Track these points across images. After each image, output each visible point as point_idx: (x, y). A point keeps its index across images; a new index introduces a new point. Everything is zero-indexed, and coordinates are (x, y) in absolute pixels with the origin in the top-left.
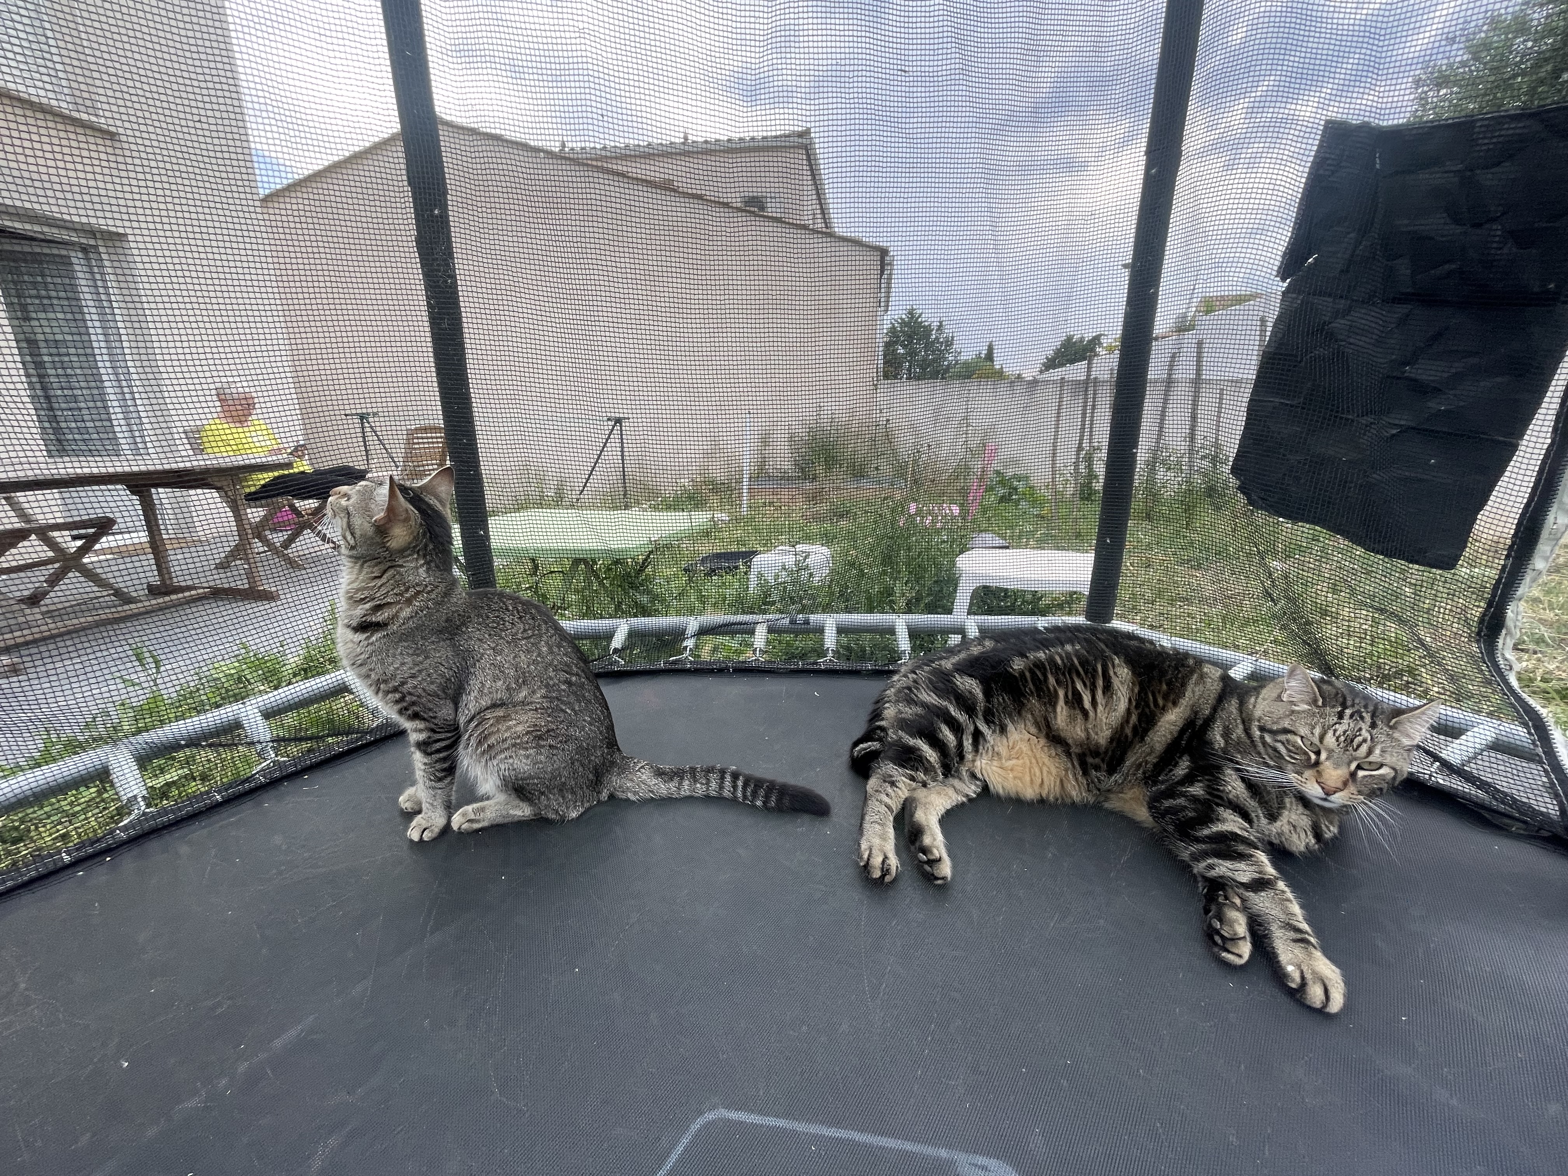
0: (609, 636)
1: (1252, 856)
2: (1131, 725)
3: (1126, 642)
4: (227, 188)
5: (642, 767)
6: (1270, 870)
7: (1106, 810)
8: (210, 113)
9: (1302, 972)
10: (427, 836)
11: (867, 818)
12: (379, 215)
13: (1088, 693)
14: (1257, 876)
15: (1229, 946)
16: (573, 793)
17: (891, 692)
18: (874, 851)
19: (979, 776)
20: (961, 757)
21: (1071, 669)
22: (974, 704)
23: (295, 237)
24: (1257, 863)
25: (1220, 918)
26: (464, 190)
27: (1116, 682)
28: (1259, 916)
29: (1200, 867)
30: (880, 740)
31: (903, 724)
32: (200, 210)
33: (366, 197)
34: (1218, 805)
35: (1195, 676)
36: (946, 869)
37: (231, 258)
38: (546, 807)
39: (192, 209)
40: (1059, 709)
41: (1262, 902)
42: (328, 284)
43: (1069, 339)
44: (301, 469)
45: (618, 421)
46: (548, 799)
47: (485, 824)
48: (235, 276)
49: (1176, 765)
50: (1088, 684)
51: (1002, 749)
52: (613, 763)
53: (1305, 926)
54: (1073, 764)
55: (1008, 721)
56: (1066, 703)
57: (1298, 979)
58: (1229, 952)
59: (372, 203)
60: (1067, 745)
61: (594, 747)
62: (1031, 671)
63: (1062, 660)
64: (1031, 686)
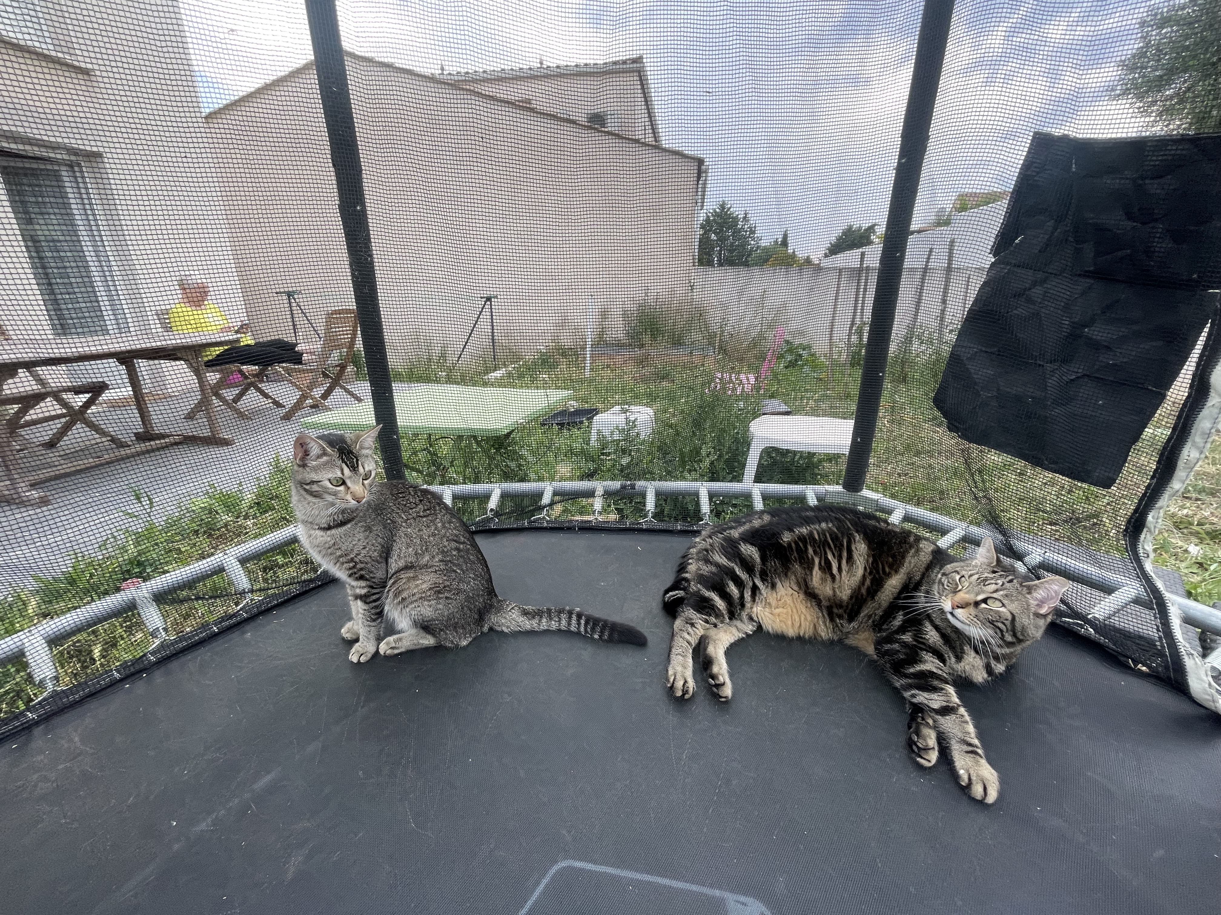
0: (487, 497)
1: (942, 689)
2: (866, 587)
3: (866, 521)
4: (207, 203)
5: (513, 608)
6: (955, 699)
7: (846, 645)
8: (192, 150)
9: (969, 775)
10: (363, 659)
11: (673, 650)
12: (316, 211)
13: (836, 561)
14: (945, 704)
15: (922, 753)
16: (463, 628)
17: (693, 551)
18: (677, 677)
19: (756, 619)
20: (743, 605)
21: (824, 544)
22: (753, 566)
23: (256, 234)
24: (947, 695)
25: (918, 733)
26: (378, 190)
27: (856, 556)
28: (943, 733)
29: (907, 694)
30: (684, 589)
31: (702, 579)
32: (188, 222)
33: (306, 198)
34: (922, 649)
35: (913, 551)
36: (728, 691)
37: (211, 254)
38: (445, 639)
39: (183, 222)
40: (814, 573)
41: (947, 723)
42: (281, 266)
43: (851, 227)
44: (246, 343)
45: (489, 299)
46: (446, 634)
47: (403, 650)
48: (214, 267)
49: (894, 618)
50: (836, 554)
51: (773, 601)
52: (491, 606)
53: (976, 742)
54: (823, 615)
55: (777, 580)
56: (820, 569)
57: (966, 780)
58: (922, 758)
59: (311, 203)
60: (820, 600)
61: (478, 595)
62: (796, 543)
63: (818, 534)
64: (796, 554)
